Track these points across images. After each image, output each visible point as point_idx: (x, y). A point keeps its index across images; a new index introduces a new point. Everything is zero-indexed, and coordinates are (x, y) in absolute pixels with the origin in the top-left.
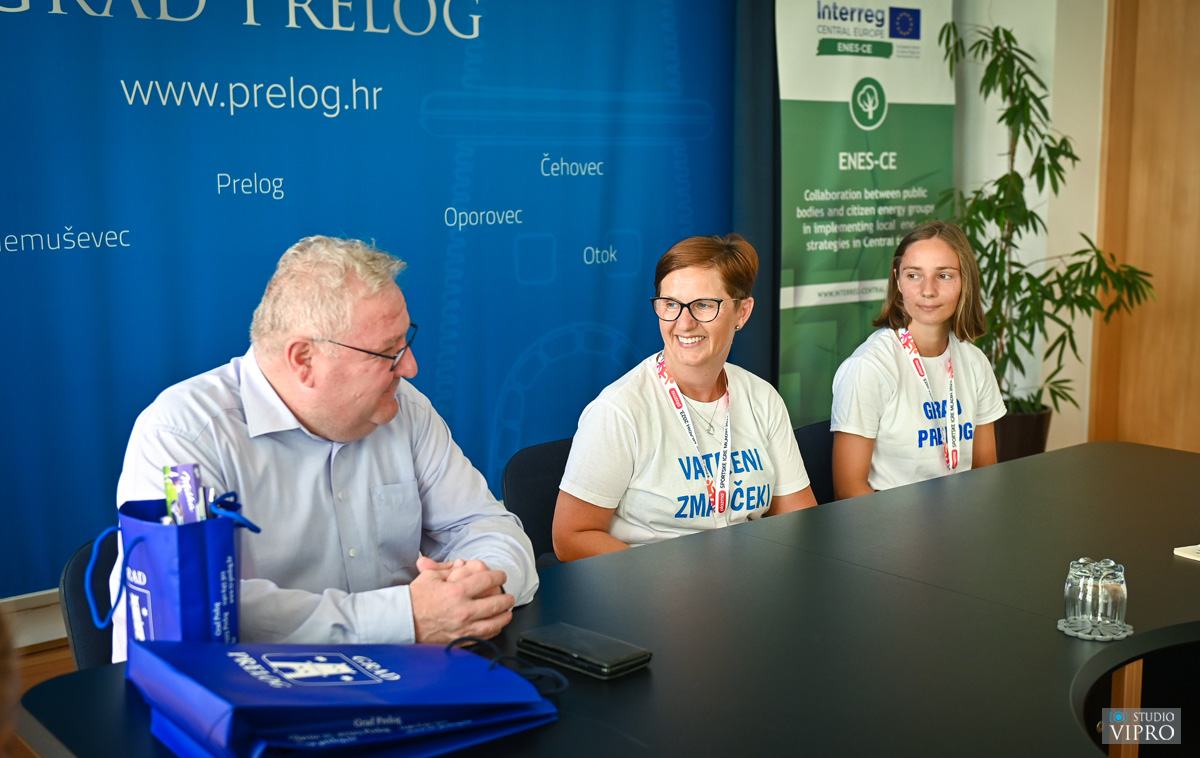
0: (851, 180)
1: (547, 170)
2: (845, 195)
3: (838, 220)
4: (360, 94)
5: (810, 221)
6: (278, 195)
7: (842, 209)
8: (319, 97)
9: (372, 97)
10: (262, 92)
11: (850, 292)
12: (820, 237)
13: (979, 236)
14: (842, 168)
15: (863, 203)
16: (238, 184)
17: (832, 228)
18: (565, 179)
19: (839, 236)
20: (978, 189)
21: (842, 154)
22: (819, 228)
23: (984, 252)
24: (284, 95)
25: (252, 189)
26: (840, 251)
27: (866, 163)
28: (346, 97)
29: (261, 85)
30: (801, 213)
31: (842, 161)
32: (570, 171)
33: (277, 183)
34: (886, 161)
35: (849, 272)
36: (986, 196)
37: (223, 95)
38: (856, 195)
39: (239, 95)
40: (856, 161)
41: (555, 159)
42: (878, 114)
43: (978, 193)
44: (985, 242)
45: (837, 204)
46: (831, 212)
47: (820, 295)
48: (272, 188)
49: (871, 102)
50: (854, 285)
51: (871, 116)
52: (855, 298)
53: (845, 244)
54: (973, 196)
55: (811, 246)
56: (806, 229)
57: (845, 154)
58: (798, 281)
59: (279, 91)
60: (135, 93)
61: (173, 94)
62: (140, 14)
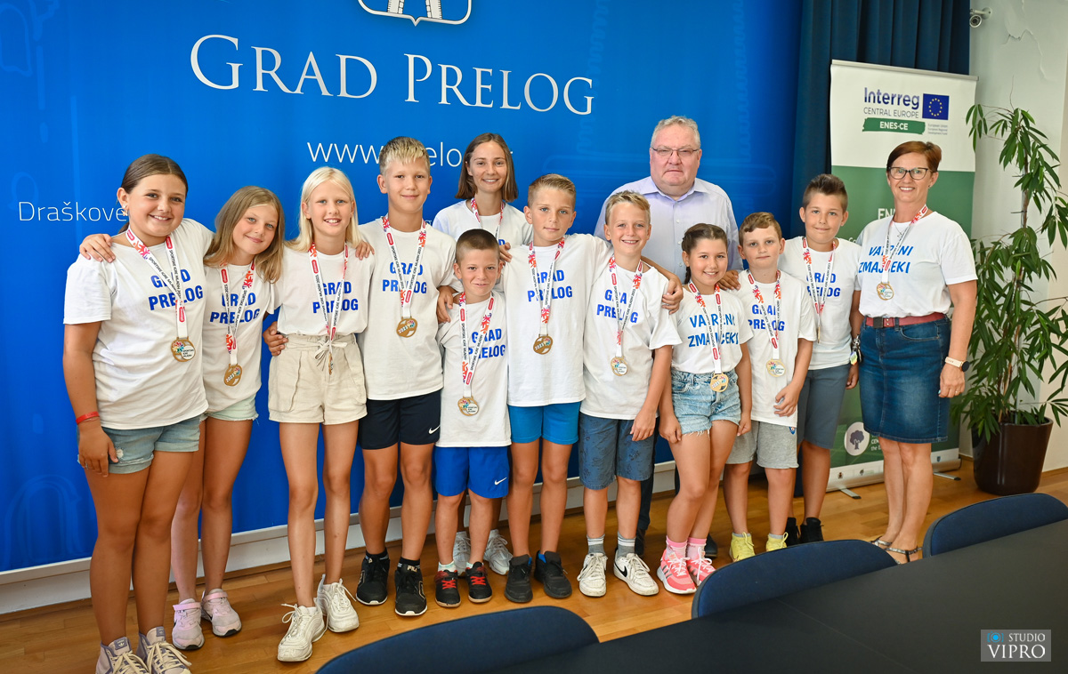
13: (997, 279)
20: (996, 241)
21: (880, 210)
23: (1001, 293)
24: (435, 156)
36: (1004, 246)
43: (996, 244)
44: (1003, 285)
54: (992, 245)
57: (883, 210)
60: (318, 153)
61: (348, 154)
62: (324, 92)
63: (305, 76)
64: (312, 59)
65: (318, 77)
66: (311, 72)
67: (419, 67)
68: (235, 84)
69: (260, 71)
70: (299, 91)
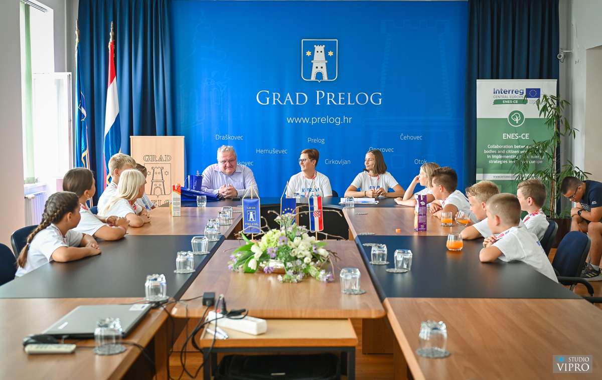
0: (509, 142)
1: (402, 137)
2: (505, 147)
3: (502, 154)
4: (346, 119)
5: (491, 154)
6: (323, 143)
7: (504, 151)
8: (335, 120)
9: (349, 120)
10: (320, 120)
11: (508, 177)
12: (495, 159)
14: (504, 138)
15: (514, 149)
16: (313, 140)
17: (500, 157)
18: (409, 140)
19: (502, 159)
22: (494, 156)
24: (325, 120)
25: (316, 141)
26: (503, 164)
27: (515, 137)
28: (342, 120)
29: (320, 118)
30: (485, 152)
31: (504, 136)
32: (410, 138)
33: (323, 140)
34: (524, 136)
35: (507, 171)
37: (310, 120)
38: (511, 147)
39: (314, 120)
40: (511, 136)
41: (405, 135)
42: (520, 122)
45: (502, 149)
46: (499, 152)
47: (494, 177)
48: (321, 141)
49: (517, 118)
50: (510, 175)
51: (517, 122)
52: (510, 179)
53: (504, 162)
55: (490, 162)
56: (488, 157)
57: (505, 134)
58: (485, 172)
60: (289, 120)
61: (298, 120)
62: (292, 103)
63: (286, 100)
64: (288, 94)
65: (290, 99)
66: (288, 98)
67: (321, 94)
68: (268, 103)
69: (274, 99)
70: (285, 104)
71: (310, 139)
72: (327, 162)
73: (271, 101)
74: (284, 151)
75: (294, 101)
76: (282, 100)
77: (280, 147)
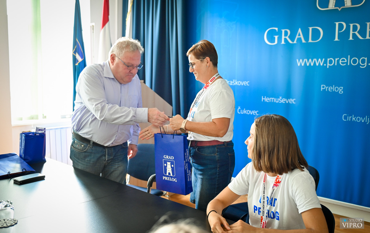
6: (341, 92)
8: (359, 61)
10: (338, 61)
16: (328, 89)
24: (346, 61)
25: (332, 90)
29: (338, 59)
33: (341, 88)
37: (325, 62)
39: (331, 62)
48: (339, 90)
59: (344, 60)
60: (300, 63)
61: (311, 63)
62: (304, 41)
63: (297, 37)
64: (300, 30)
65: (302, 36)
66: (299, 35)
67: (341, 26)
68: (276, 42)
69: (283, 37)
70: (295, 42)
71: (323, 87)
72: (345, 117)
73: (280, 39)
74: (292, 101)
75: (306, 38)
76: (292, 37)
77: (288, 96)
